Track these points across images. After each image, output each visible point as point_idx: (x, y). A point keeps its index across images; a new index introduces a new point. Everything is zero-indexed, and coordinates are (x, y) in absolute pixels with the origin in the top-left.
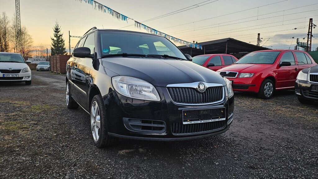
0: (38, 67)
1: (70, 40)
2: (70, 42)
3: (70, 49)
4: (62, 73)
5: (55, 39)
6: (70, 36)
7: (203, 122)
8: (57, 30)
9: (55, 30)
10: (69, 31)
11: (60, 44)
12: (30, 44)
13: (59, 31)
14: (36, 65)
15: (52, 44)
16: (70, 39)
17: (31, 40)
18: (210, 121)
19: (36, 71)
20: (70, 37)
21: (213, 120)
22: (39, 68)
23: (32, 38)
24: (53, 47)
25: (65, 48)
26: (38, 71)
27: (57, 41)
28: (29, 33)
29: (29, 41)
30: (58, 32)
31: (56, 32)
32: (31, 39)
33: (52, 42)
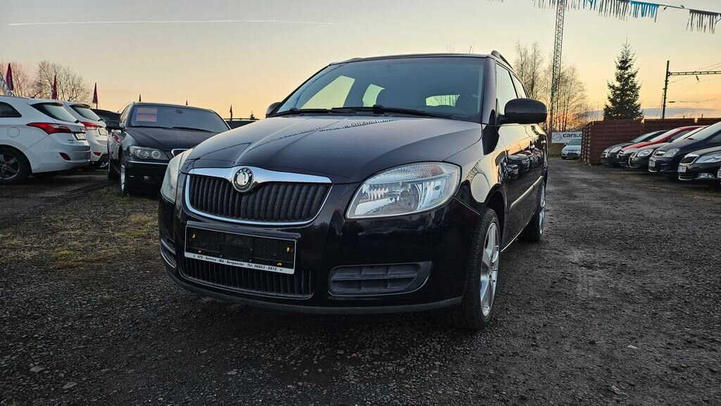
0: (565, 151)
1: (666, 84)
2: (665, 89)
3: (664, 106)
4: (593, 164)
5: (617, 84)
6: (668, 74)
7: (225, 262)
8: (624, 64)
9: (620, 65)
10: (668, 62)
11: (628, 95)
12: (580, 102)
13: (629, 66)
14: (563, 145)
15: (609, 98)
16: (666, 81)
17: (583, 93)
18: (245, 265)
19: (559, 160)
20: (667, 76)
21: (253, 265)
22: (567, 152)
23: (585, 88)
24: (610, 104)
25: (639, 105)
26: (564, 158)
27: (622, 90)
28: (580, 79)
29: (579, 94)
30: (626, 69)
31: (620, 68)
32: (583, 90)
33: (609, 92)
